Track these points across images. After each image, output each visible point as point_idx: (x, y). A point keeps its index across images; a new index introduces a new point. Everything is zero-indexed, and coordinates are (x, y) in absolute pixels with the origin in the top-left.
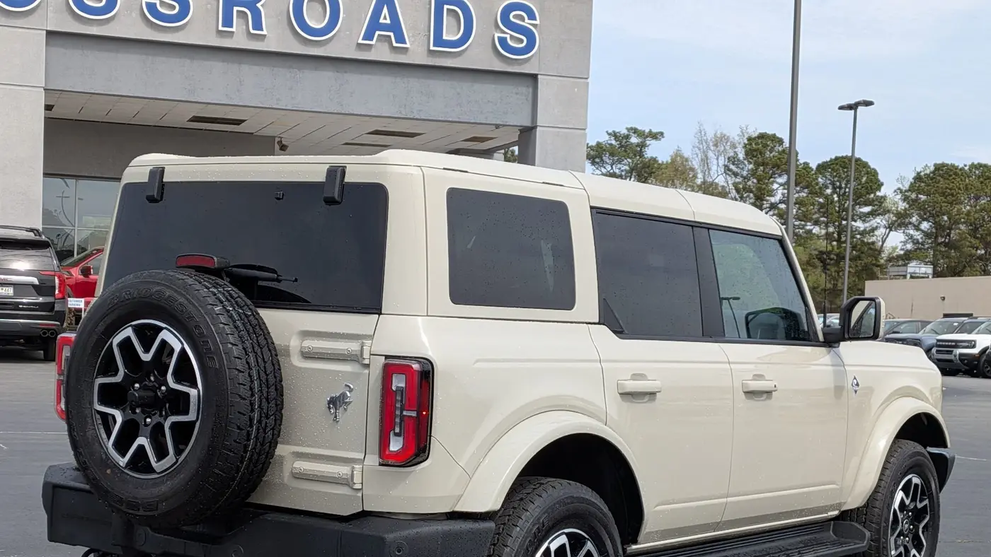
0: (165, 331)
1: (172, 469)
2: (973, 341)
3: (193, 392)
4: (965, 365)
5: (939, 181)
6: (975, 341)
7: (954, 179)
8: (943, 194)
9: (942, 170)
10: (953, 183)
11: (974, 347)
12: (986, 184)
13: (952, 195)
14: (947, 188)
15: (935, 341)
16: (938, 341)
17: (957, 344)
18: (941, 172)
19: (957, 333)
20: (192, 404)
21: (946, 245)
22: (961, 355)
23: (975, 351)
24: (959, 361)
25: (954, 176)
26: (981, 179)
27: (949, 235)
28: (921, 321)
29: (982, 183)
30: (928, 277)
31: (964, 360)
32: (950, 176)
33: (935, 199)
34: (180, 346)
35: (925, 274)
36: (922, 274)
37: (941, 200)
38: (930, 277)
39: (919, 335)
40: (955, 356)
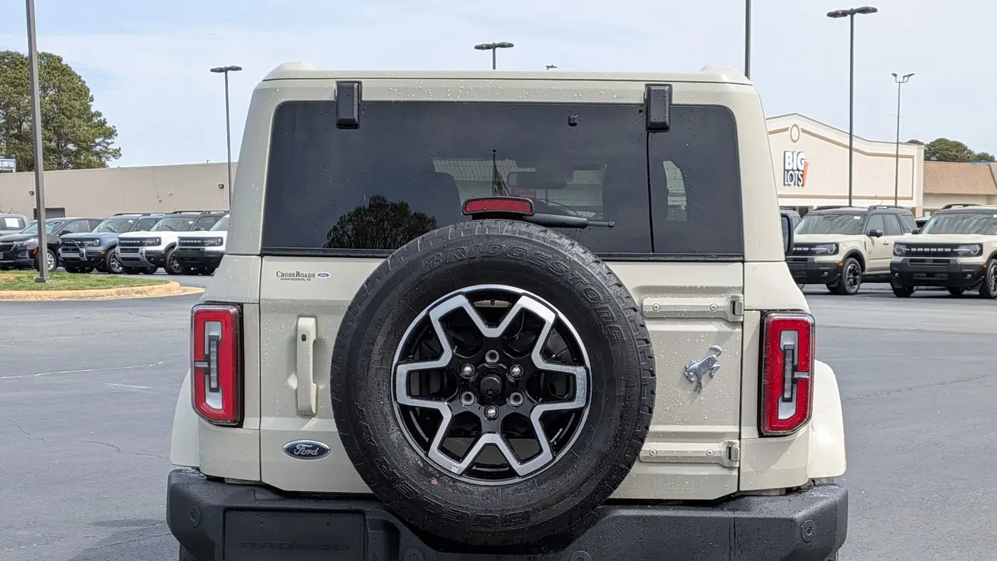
0: (524, 297)
1: (551, 465)
2: (157, 238)
3: (579, 372)
4: (152, 262)
5: (6, 71)
6: (159, 238)
7: (21, 68)
8: (12, 84)
9: (7, 59)
10: (21, 72)
11: (159, 244)
12: (53, 74)
13: (22, 85)
14: (15, 78)
15: (118, 240)
16: (121, 239)
17: (142, 242)
18: (6, 61)
19: (132, 231)
20: (579, 387)
21: (18, 137)
22: (147, 252)
23: (161, 248)
24: (146, 260)
25: (21, 65)
26: (48, 70)
27: (19, 127)
28: (89, 220)
29: (49, 73)
30: (11, 171)
31: (151, 257)
32: (17, 65)
33: (5, 90)
34: (554, 315)
35: (9, 167)
36: (5, 167)
37: (11, 90)
38: (14, 171)
39: (94, 233)
40: (141, 254)
